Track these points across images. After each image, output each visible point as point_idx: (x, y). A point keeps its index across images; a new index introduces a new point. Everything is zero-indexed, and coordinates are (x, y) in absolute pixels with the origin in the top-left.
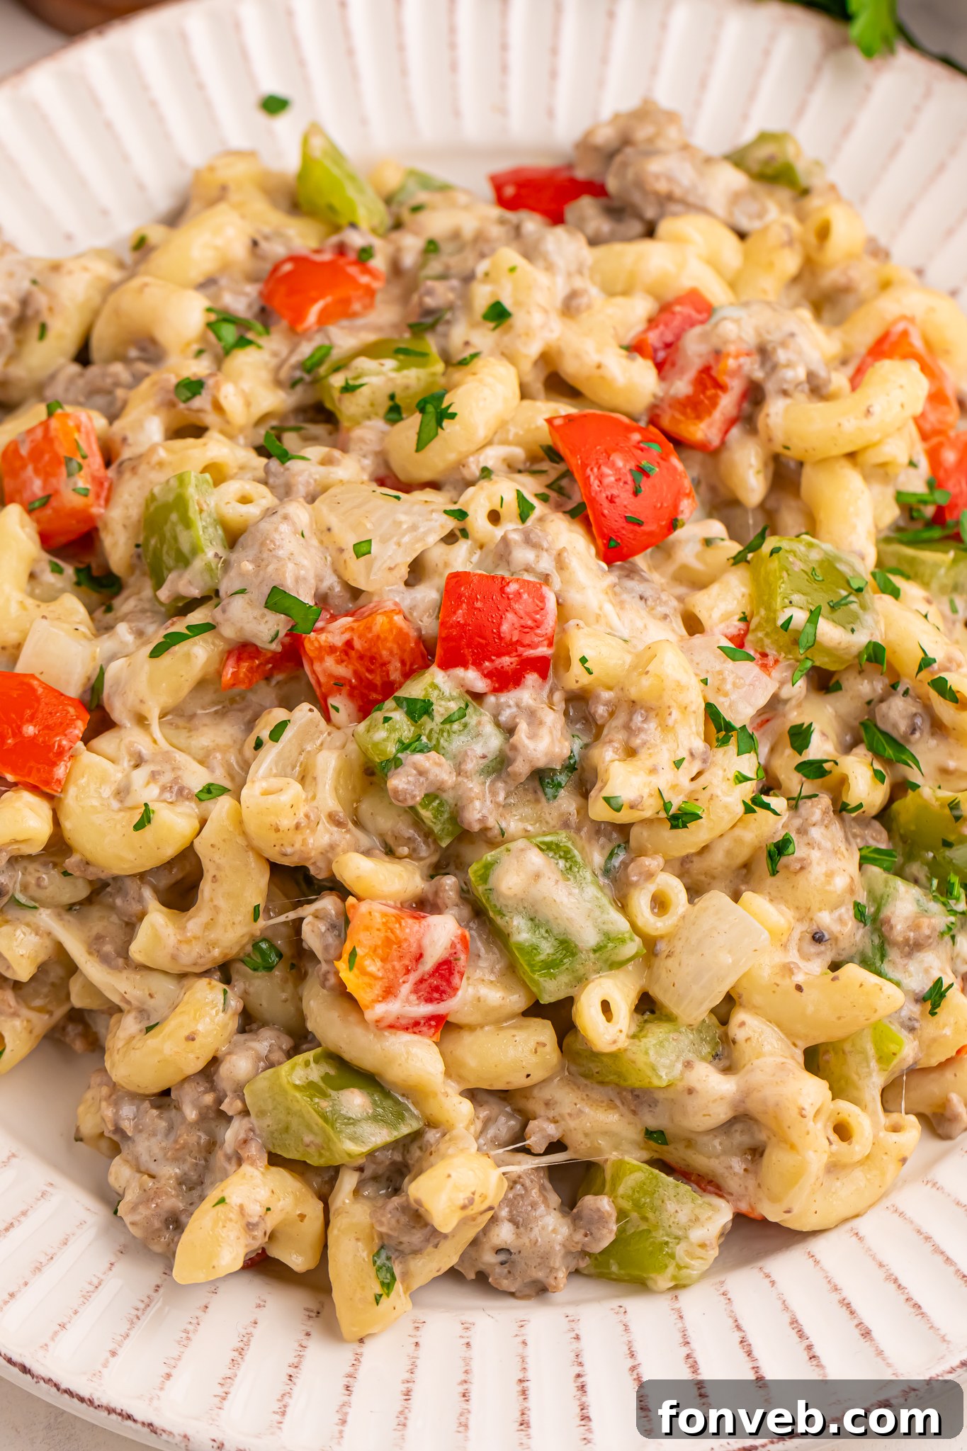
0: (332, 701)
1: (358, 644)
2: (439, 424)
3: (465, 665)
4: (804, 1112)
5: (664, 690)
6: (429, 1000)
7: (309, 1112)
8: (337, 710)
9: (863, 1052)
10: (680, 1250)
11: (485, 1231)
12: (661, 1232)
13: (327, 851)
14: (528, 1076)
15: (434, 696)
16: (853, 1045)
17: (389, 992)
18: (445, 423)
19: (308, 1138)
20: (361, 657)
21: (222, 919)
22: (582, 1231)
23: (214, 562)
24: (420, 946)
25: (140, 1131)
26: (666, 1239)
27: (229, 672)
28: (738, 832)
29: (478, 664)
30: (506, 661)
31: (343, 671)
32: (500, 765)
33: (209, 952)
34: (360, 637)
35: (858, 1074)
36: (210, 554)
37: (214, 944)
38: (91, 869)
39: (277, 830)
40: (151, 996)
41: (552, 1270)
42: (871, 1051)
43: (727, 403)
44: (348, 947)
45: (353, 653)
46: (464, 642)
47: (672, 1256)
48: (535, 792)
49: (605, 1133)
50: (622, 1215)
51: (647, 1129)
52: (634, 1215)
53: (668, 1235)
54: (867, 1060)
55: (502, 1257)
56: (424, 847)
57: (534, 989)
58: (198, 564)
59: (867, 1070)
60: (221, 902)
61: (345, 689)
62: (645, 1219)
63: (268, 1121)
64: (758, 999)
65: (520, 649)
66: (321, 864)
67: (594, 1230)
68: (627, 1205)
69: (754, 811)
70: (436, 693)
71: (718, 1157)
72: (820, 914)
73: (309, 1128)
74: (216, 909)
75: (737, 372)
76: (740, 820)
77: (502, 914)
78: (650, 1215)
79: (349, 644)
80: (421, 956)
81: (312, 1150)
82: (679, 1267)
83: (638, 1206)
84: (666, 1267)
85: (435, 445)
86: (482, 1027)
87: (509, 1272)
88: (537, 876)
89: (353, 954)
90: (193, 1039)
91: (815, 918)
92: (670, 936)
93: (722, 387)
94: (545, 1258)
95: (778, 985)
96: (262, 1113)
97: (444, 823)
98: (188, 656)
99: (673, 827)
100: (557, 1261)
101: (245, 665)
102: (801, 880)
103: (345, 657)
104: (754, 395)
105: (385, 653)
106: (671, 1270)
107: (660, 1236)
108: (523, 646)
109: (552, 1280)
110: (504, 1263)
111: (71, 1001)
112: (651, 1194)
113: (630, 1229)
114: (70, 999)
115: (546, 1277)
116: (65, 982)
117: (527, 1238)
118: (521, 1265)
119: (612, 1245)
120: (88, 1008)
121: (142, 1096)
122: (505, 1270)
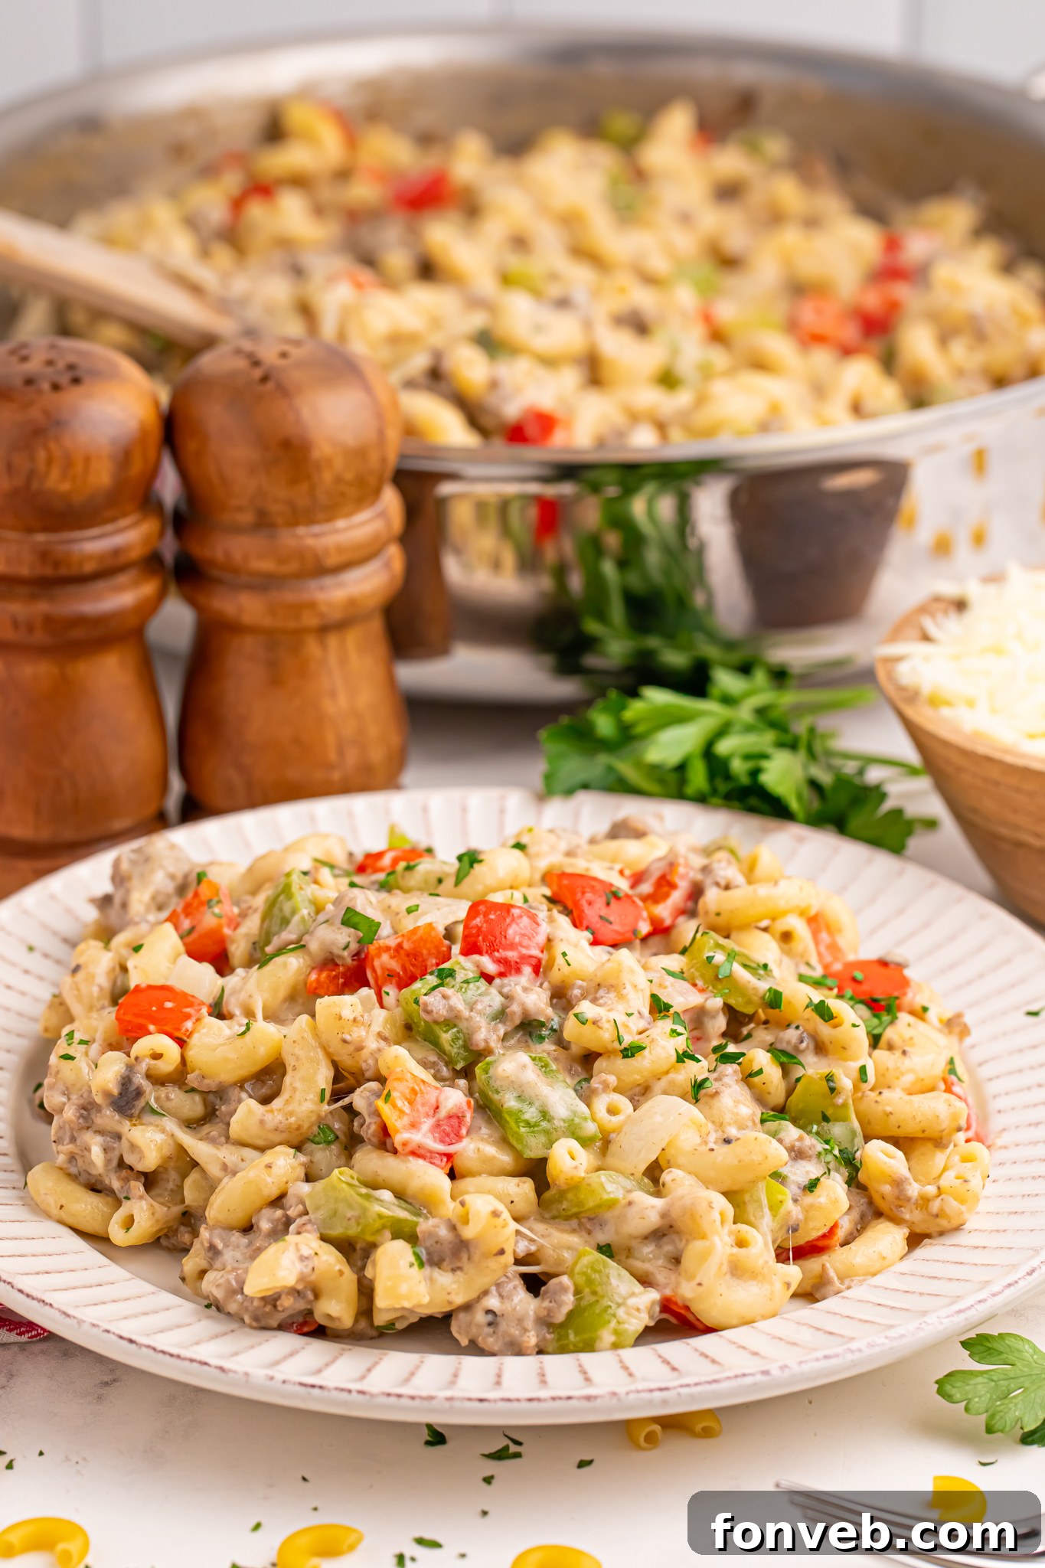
0: (385, 989)
1: (406, 946)
2: (471, 866)
3: (480, 953)
4: (712, 1205)
5: (620, 971)
6: (442, 1141)
7: (351, 1195)
8: (388, 994)
9: (759, 1201)
10: (621, 1313)
11: (479, 1299)
12: (606, 1299)
13: (375, 1052)
14: (512, 1202)
15: (456, 968)
16: (751, 1196)
17: (414, 1126)
18: (476, 866)
19: (349, 1214)
20: (408, 955)
21: (298, 1096)
22: (548, 1300)
23: (306, 917)
24: (437, 1101)
25: (228, 1246)
26: (610, 1303)
27: (314, 976)
28: (672, 1076)
29: (491, 955)
30: (511, 955)
31: (395, 965)
32: (501, 1015)
33: (287, 1119)
34: (409, 940)
35: (755, 1216)
36: (305, 912)
37: (291, 1114)
38: (206, 1081)
39: (340, 1018)
40: (242, 1160)
41: (526, 1330)
42: (765, 1202)
43: (677, 897)
44: (385, 1092)
45: (402, 952)
46: (480, 938)
47: (614, 1315)
48: (527, 1042)
49: (569, 1248)
50: (577, 1292)
51: (598, 1245)
52: (587, 1291)
53: (612, 1302)
54: (761, 1207)
55: (490, 1317)
56: (445, 1068)
57: (519, 1147)
58: (296, 919)
59: (760, 1213)
60: (298, 1084)
61: (394, 980)
62: (594, 1293)
63: (321, 1212)
64: (681, 1160)
65: (520, 948)
66: (371, 1062)
67: (557, 1298)
68: (581, 1280)
69: (684, 1062)
70: (458, 966)
71: (650, 1260)
72: (728, 1127)
73: (350, 1206)
74: (294, 1089)
75: (683, 877)
76: (673, 1067)
77: (497, 1092)
78: (599, 1289)
79: (400, 946)
80: (437, 1108)
81: (353, 1222)
82: (619, 1323)
83: (590, 1282)
84: (609, 1322)
85: (467, 882)
86: (480, 1175)
87: (494, 1332)
88: (524, 1066)
89: (389, 1095)
90: (270, 1167)
91: (726, 1131)
92: (618, 1130)
93: (673, 886)
94: (520, 1321)
95: (696, 1150)
96: (317, 1208)
97: (458, 1048)
98: (285, 965)
99: (625, 1057)
100: (530, 1324)
101: (324, 975)
102: (716, 1103)
103: (396, 954)
104: (696, 893)
105: (425, 952)
106: (613, 1324)
107: (606, 1302)
108: (523, 947)
109: (525, 1338)
110: (490, 1324)
111: (184, 1202)
112: (600, 1272)
113: (584, 1303)
114: (183, 1201)
115: (522, 1336)
116: (181, 1188)
117: (507, 1307)
118: (503, 1326)
119: (571, 1315)
120: (195, 1204)
121: (230, 1228)
122: (490, 1330)
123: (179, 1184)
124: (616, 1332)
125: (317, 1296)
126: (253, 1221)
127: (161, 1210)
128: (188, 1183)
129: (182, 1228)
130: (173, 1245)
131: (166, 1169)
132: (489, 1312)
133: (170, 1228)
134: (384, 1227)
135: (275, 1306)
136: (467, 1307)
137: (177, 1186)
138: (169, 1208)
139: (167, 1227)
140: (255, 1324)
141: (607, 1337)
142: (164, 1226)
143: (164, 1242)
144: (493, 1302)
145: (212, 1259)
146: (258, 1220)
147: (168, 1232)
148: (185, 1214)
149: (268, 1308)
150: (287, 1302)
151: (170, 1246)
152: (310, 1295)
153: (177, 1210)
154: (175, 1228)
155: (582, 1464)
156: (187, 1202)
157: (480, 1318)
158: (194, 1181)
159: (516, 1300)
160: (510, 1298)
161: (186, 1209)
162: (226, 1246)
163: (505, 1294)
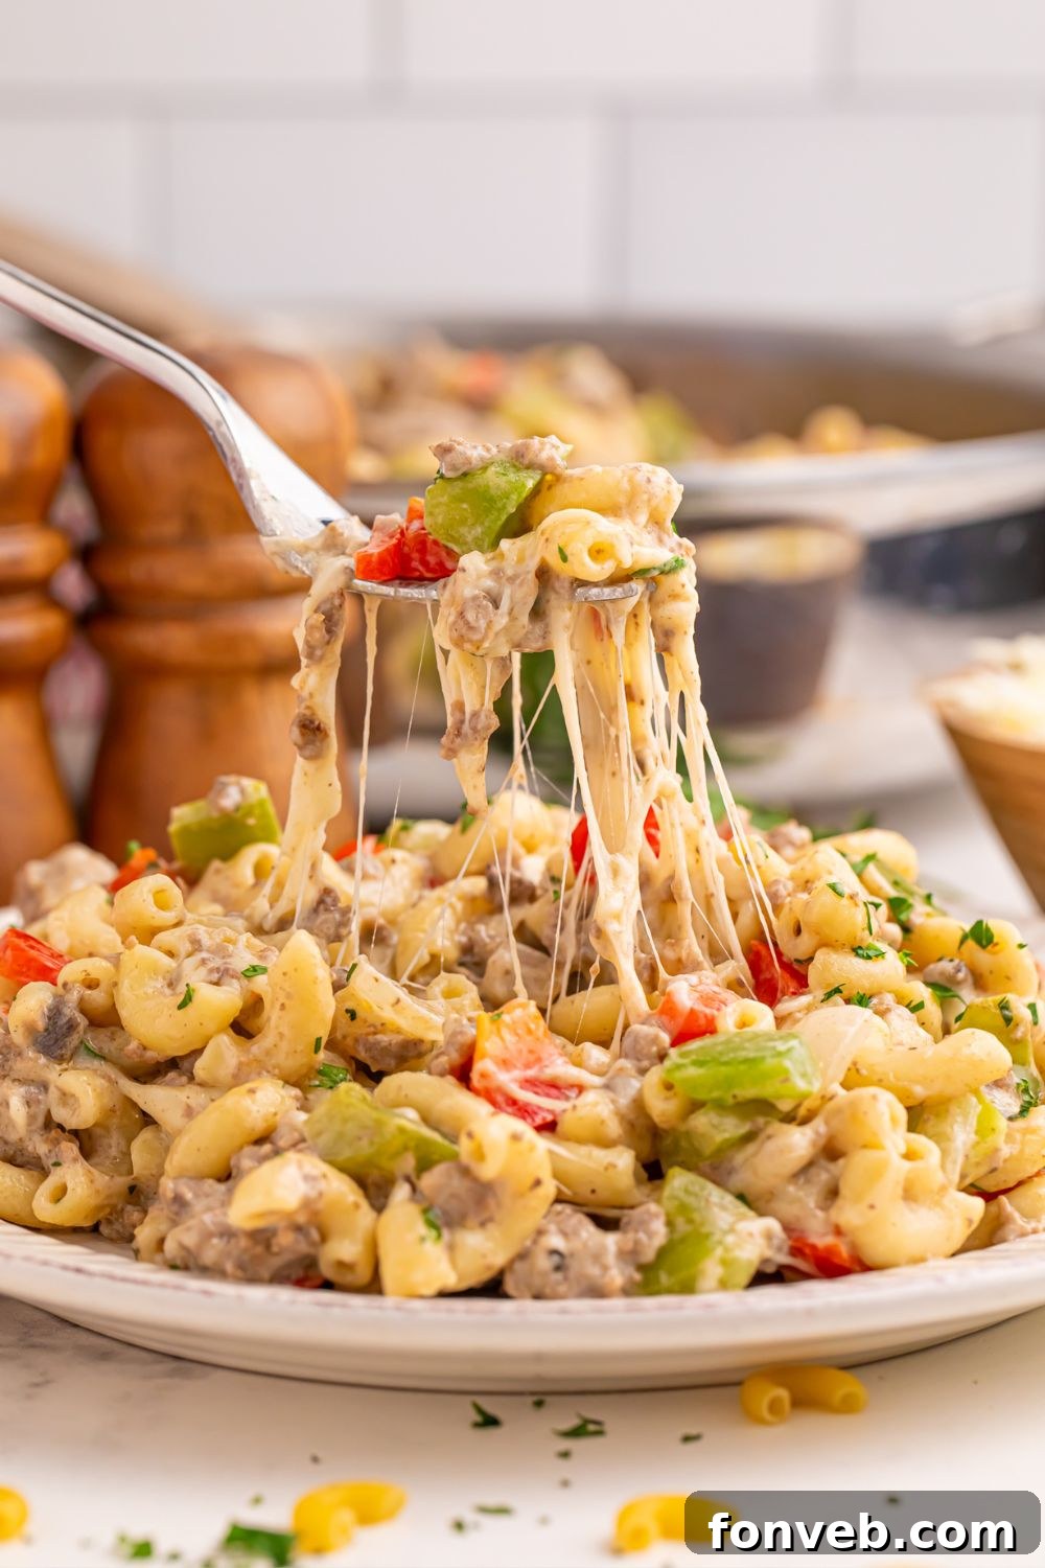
10: (730, 1239)
11: (535, 1242)
12: (707, 1227)
19: (361, 1132)
22: (632, 1234)
25: (199, 1196)
26: (713, 1230)
41: (607, 1268)
47: (720, 1243)
50: (670, 1224)
52: (683, 1219)
53: (715, 1228)
55: (556, 1259)
62: (692, 1221)
63: (324, 1137)
67: (643, 1231)
68: (673, 1207)
78: (697, 1216)
81: (365, 1142)
83: (683, 1208)
87: (564, 1277)
94: (599, 1258)
96: (319, 1134)
100: (611, 1261)
106: (719, 1252)
107: (707, 1230)
109: (607, 1280)
110: (558, 1268)
111: (132, 1173)
112: (696, 1195)
113: (677, 1236)
114: (130, 1172)
115: (603, 1276)
116: (127, 1154)
117: (576, 1245)
118: (574, 1266)
119: (662, 1253)
120: (146, 1172)
121: (200, 1177)
122: (558, 1276)
123: (124, 1150)
124: (724, 1262)
125: (324, 1238)
126: (232, 1163)
127: (102, 1180)
128: (137, 1147)
129: (129, 1208)
130: (118, 1232)
131: (107, 1129)
132: (554, 1252)
133: (113, 1208)
134: (406, 1148)
135: (268, 1246)
136: (523, 1256)
137: (122, 1152)
138: (112, 1177)
139: (108, 1205)
140: (239, 1273)
141: (712, 1270)
142: (106, 1202)
143: (104, 1229)
144: (555, 1241)
145: (177, 1214)
146: (239, 1160)
147: (111, 1214)
148: (132, 1189)
149: (259, 1250)
150: (285, 1239)
151: (114, 1235)
152: (315, 1235)
153: (122, 1182)
154: (119, 1207)
155: (687, 1439)
156: (136, 1170)
157: (544, 1263)
158: (145, 1142)
159: (584, 1235)
160: (576, 1233)
161: (134, 1183)
162: (196, 1195)
163: (569, 1230)
